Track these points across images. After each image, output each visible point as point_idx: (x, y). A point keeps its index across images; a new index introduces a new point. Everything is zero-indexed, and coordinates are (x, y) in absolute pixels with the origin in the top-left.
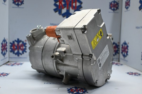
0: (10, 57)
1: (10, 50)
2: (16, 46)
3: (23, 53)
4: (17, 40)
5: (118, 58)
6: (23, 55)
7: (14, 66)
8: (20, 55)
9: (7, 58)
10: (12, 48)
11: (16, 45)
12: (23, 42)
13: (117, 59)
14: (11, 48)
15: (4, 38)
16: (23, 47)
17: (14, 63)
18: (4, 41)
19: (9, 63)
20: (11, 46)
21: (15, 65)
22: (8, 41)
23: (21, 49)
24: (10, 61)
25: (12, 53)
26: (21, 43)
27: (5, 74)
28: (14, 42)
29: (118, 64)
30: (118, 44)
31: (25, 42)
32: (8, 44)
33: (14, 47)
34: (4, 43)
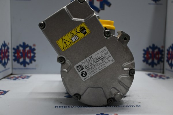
0: (14, 67)
1: (14, 58)
2: (21, 53)
3: (31, 62)
4: (22, 44)
5: (162, 68)
6: (31, 65)
7: (17, 80)
8: (27, 65)
9: (9, 68)
10: (16, 55)
11: (21, 51)
12: (30, 47)
13: (160, 69)
14: (14, 56)
15: (4, 42)
16: (30, 55)
17: (19, 75)
18: (4, 45)
19: (12, 76)
20: (15, 53)
21: (20, 79)
22: (10, 46)
23: (28, 57)
24: (13, 73)
25: (16, 62)
26: (28, 49)
27: (2, 92)
28: (18, 47)
29: (163, 77)
30: (161, 49)
31: (33, 47)
32: (10, 50)
33: (18, 54)
34: (3, 48)
